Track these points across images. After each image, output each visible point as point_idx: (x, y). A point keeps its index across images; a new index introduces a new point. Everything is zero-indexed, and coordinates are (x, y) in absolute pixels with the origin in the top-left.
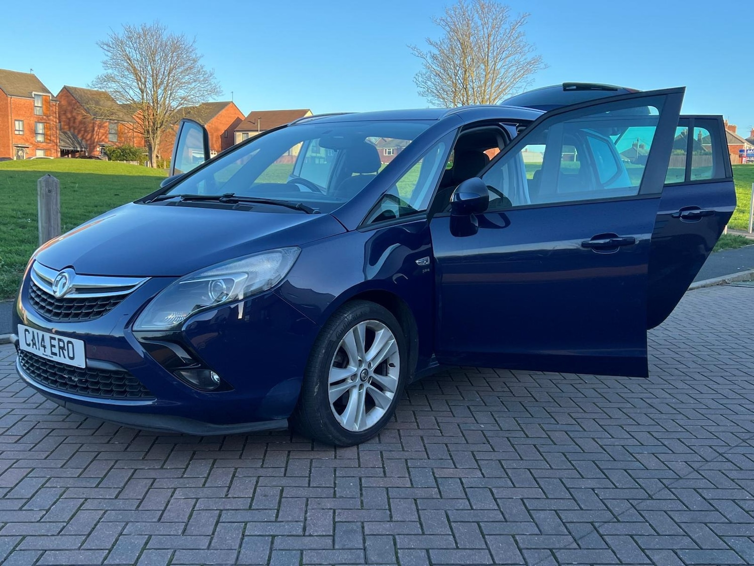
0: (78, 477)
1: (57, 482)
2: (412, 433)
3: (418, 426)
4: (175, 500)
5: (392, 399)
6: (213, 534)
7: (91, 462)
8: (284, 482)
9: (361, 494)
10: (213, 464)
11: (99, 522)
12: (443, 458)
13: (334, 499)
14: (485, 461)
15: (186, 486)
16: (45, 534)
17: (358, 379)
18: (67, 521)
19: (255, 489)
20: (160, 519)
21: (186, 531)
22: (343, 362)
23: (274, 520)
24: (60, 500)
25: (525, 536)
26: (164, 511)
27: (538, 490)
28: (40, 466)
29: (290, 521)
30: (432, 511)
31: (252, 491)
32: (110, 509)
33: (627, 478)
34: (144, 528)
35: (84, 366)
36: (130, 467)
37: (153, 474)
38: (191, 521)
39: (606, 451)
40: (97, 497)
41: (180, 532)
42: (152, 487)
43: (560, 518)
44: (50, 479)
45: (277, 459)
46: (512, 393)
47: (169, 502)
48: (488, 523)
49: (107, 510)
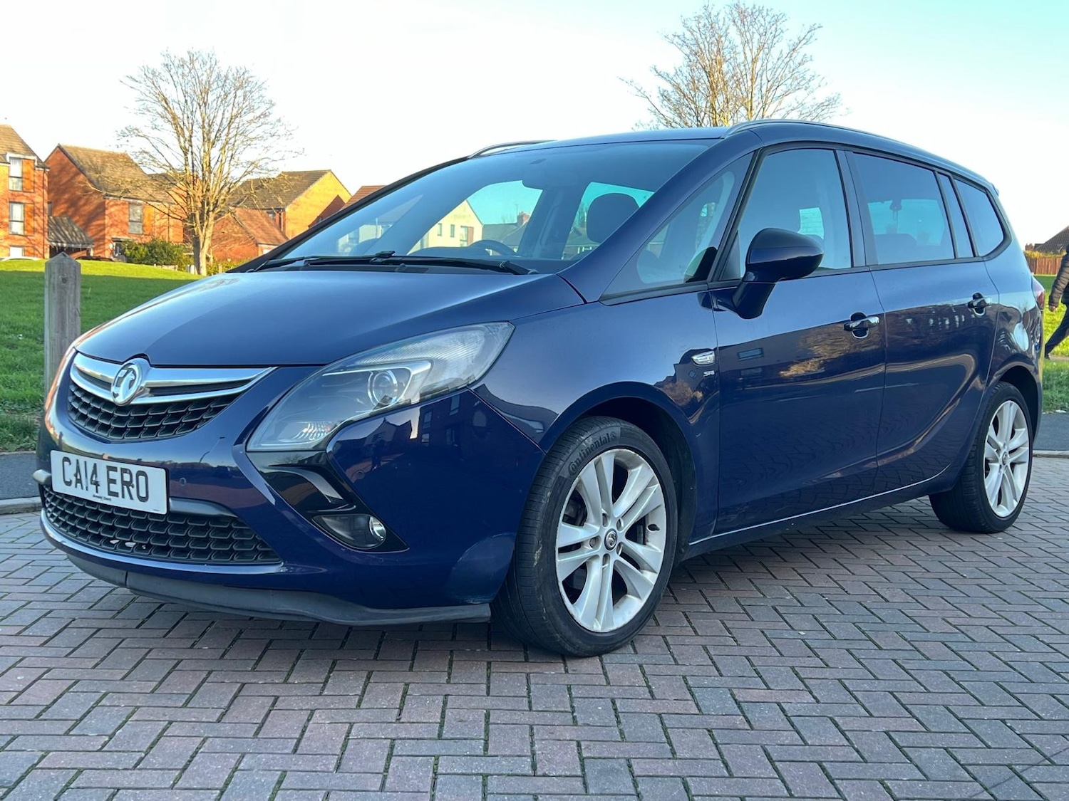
0: (152, 692)
1: (119, 698)
2: (687, 641)
3: (695, 632)
4: (315, 725)
5: (654, 583)
6: (386, 770)
7: (169, 673)
8: (488, 702)
9: (619, 722)
10: (368, 678)
11: (196, 753)
12: (745, 675)
13: (576, 727)
14: (816, 681)
15: (329, 707)
16: (114, 767)
17: (602, 544)
18: (145, 750)
19: (443, 712)
20: (295, 751)
21: (341, 767)
22: (578, 516)
23: (482, 754)
24: (129, 722)
25: (901, 782)
26: (299, 740)
27: (912, 721)
28: (87, 677)
29: (510, 756)
30: (740, 746)
31: (439, 715)
32: (211, 736)
33: (1058, 706)
34: (272, 761)
35: (164, 511)
36: (234, 680)
37: (273, 691)
38: (346, 753)
39: (1014, 669)
40: (187, 720)
41: (332, 767)
42: (275, 708)
43: (956, 759)
44: (105, 695)
45: (471, 673)
46: (844, 590)
47: (305, 727)
48: (837, 764)
49: (207, 738)
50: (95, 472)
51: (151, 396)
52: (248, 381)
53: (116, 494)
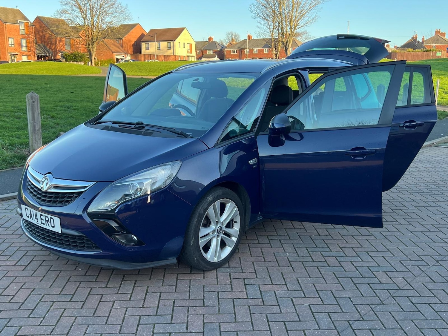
0: (60, 294)
1: (48, 298)
2: (247, 259)
3: (251, 254)
4: (114, 309)
5: (236, 241)
6: (136, 332)
7: (66, 283)
8: (175, 295)
9: (219, 304)
10: (135, 284)
11: (72, 325)
12: (265, 277)
13: (204, 307)
14: (289, 279)
15: (120, 300)
16: (44, 334)
17: (216, 232)
18: (55, 324)
19: (159, 301)
20: (106, 322)
21: (121, 331)
23: (170, 322)
24: (50, 310)
25: (310, 331)
26: (108, 317)
27: (319, 299)
28: (38, 287)
29: (179, 323)
30: (259, 314)
31: (157, 303)
32: (78, 316)
33: (369, 289)
34: (98, 329)
35: (60, 232)
36: (88, 287)
37: (101, 291)
38: (123, 323)
39: (358, 270)
40: (71, 308)
41: (118, 331)
42: (101, 301)
43: (331, 318)
44: (44, 295)
45: (171, 279)
46: (305, 229)
47: (111, 310)
48: (290, 322)
49: (77, 317)
50: (36, 215)
51: (54, 189)
52: (87, 187)
53: (44, 224)
